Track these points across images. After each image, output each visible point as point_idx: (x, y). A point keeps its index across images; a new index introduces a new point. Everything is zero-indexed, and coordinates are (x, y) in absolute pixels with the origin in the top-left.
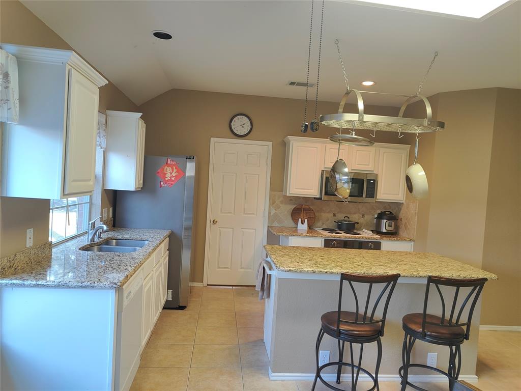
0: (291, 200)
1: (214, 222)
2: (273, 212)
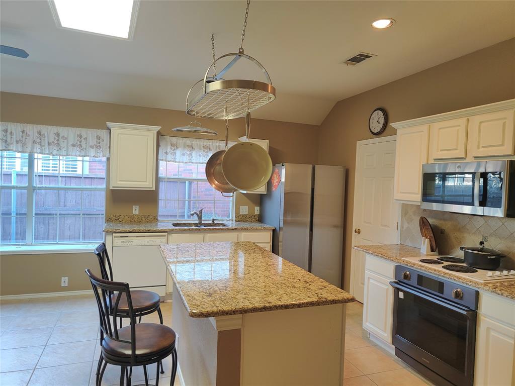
1: (358, 232)
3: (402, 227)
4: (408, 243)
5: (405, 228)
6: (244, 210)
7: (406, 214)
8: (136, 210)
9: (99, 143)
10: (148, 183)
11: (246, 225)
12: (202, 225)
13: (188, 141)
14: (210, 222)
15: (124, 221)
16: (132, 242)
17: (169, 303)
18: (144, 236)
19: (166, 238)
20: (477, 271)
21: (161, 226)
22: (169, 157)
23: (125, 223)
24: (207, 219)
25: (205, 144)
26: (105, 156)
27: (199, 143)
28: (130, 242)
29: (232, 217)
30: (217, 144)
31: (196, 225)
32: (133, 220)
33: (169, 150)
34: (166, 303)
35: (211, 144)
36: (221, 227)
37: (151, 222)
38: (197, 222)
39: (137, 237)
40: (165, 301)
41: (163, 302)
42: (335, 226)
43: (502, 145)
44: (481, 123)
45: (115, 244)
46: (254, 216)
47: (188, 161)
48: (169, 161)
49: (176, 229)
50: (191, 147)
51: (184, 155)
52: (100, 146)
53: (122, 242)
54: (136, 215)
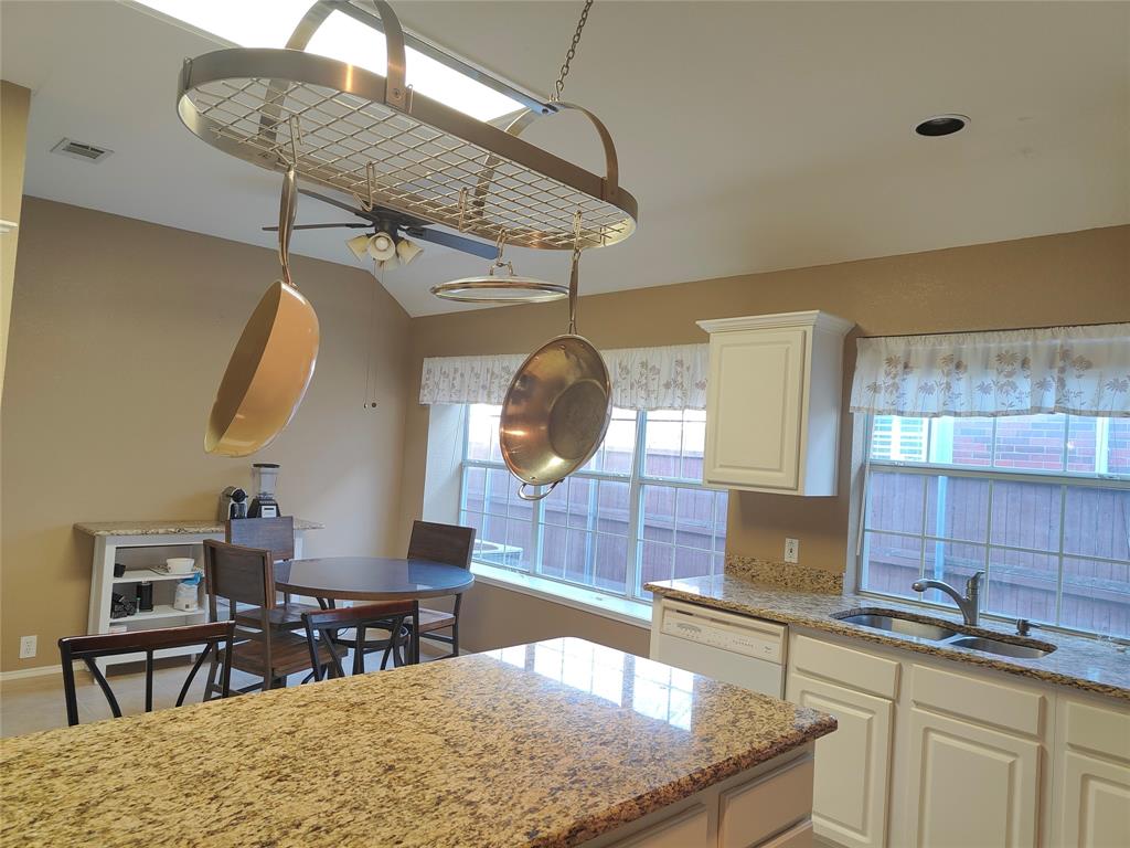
8: (791, 552)
14: (1012, 630)
15: (761, 578)
16: (700, 631)
18: (728, 623)
19: (780, 640)
24: (996, 615)
28: (695, 629)
32: (783, 581)
33: (882, 380)
39: (713, 620)
50: (955, 364)
53: (680, 625)
54: (790, 565)
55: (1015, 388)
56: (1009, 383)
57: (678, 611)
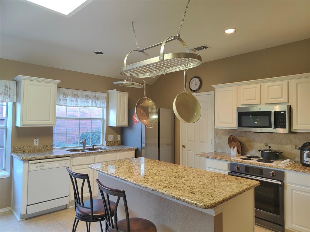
0: (229, 132)
1: (184, 146)
2: (217, 141)
3: (215, 142)
4: (219, 151)
5: (216, 143)
6: (111, 138)
7: (217, 135)
8: (36, 142)
9: (7, 91)
10: (51, 122)
11: (114, 148)
12: (87, 149)
13: (75, 92)
14: (91, 147)
16: (44, 166)
17: (70, 208)
18: (53, 161)
19: (69, 160)
20: (273, 162)
21: (56, 153)
22: (62, 102)
23: (28, 152)
25: (86, 94)
26: (11, 101)
27: (82, 93)
28: (42, 166)
29: (103, 143)
30: (94, 94)
31: (82, 150)
32: (35, 150)
33: (61, 97)
34: (68, 209)
35: (90, 94)
36: (99, 150)
37: (48, 150)
38: (82, 148)
39: (48, 162)
40: (67, 208)
41: (66, 208)
42: (168, 145)
43: (282, 98)
44: (269, 86)
45: (31, 169)
46: (118, 141)
47: (75, 105)
48: (61, 106)
49: (77, 154)
50: (77, 96)
51: (72, 101)
52: (7, 93)
53: (36, 167)
54: (37, 146)
55: (88, 102)
56: (87, 101)
57: (35, 163)
